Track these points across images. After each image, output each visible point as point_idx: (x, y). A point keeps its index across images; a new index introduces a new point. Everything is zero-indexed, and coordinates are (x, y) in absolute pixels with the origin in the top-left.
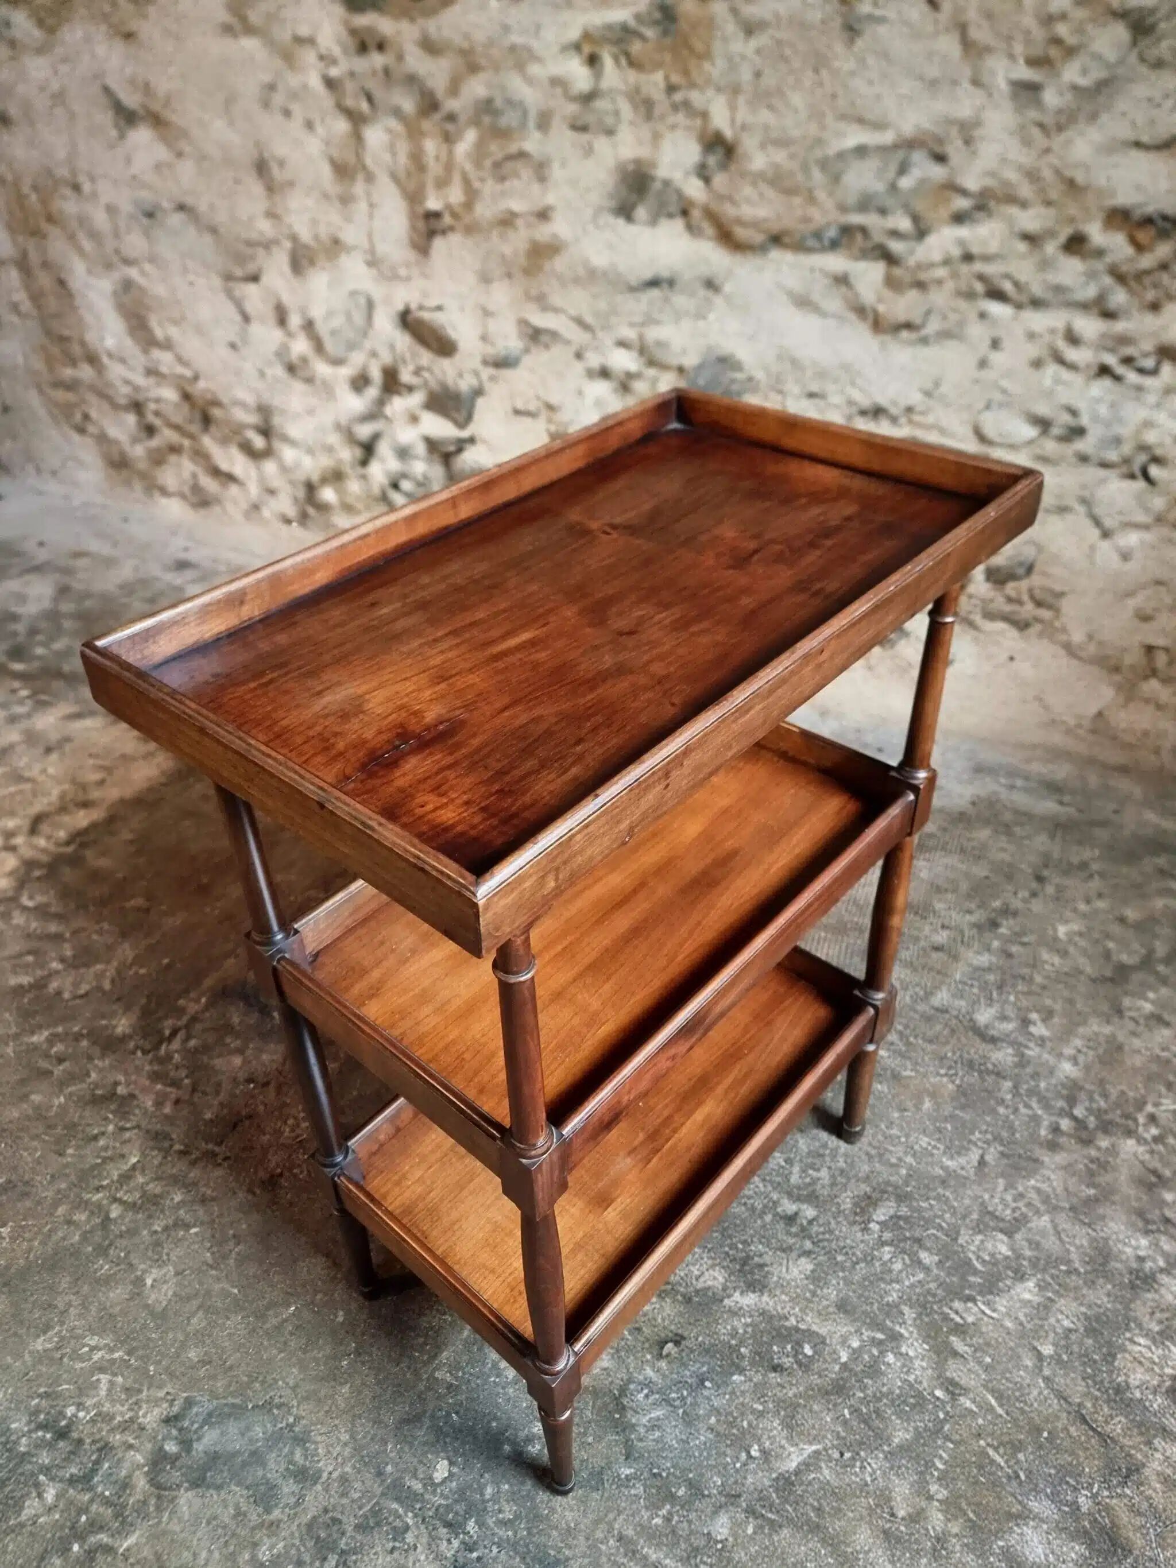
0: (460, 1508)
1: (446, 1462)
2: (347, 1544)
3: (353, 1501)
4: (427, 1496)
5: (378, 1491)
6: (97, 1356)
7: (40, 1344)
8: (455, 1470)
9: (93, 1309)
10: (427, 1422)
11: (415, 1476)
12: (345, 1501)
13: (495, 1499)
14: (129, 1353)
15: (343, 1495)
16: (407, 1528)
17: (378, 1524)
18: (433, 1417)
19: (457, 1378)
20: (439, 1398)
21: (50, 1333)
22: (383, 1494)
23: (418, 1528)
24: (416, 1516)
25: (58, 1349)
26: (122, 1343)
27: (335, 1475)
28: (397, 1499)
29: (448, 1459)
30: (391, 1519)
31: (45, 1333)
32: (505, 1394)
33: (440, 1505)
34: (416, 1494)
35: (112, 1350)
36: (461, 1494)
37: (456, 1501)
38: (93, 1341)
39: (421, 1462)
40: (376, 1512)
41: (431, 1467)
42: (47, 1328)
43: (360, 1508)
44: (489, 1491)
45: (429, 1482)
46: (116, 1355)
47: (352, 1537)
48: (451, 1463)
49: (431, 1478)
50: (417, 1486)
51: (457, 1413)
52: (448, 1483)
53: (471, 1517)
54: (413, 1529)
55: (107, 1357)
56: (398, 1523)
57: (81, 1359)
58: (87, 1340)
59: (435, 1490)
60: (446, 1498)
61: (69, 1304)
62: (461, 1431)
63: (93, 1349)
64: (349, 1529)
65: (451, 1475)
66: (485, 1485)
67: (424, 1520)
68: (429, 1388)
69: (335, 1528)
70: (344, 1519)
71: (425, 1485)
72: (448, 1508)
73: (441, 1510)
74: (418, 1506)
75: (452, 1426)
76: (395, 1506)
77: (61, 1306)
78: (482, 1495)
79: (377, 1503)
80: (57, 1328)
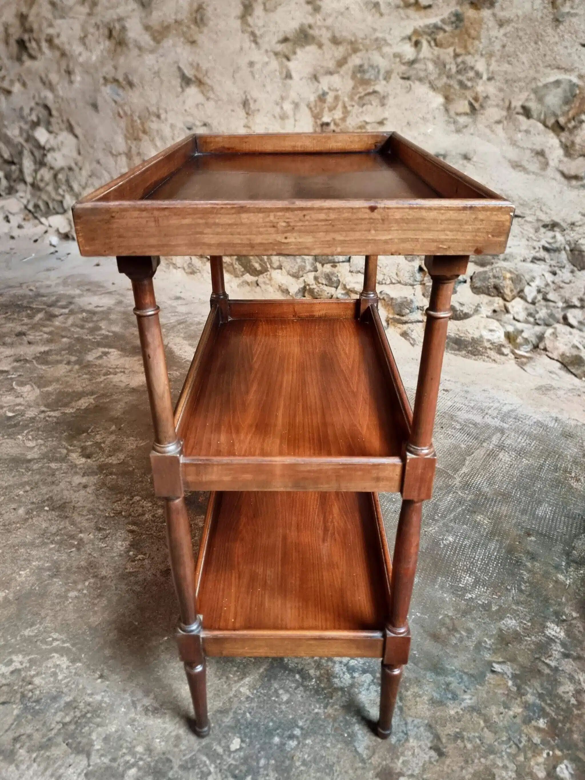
0: (244, 768)
1: (239, 740)
2: (173, 775)
3: (181, 751)
4: (225, 757)
5: (196, 747)
6: (55, 644)
7: (27, 632)
8: (244, 745)
9: (59, 618)
10: (231, 715)
11: (219, 743)
12: (176, 750)
13: (266, 767)
14: (73, 645)
15: (176, 746)
16: (210, 773)
17: (193, 767)
18: (235, 712)
19: (253, 694)
20: (241, 702)
21: (34, 628)
22: (199, 750)
23: (216, 773)
24: (216, 767)
25: (36, 636)
26: (70, 639)
27: (174, 734)
28: (207, 755)
29: (241, 738)
30: (201, 766)
31: (31, 626)
32: (280, 708)
33: (231, 764)
34: (218, 754)
35: (64, 642)
36: (245, 760)
37: (242, 764)
38: (55, 635)
39: (224, 736)
40: (193, 760)
41: (229, 741)
42: (32, 625)
43: (184, 755)
44: (262, 762)
45: (227, 748)
46: (65, 645)
47: (176, 772)
48: (242, 741)
49: (228, 747)
50: (220, 750)
51: (250, 713)
52: (238, 753)
53: (249, 775)
54: (213, 774)
55: (61, 645)
56: (205, 769)
57: (46, 643)
58: (52, 634)
59: (229, 756)
60: (236, 760)
61: (47, 615)
62: (250, 724)
63: (54, 640)
64: (176, 768)
65: (241, 748)
66: (261, 758)
67: (220, 770)
68: (235, 696)
69: (167, 765)
70: (173, 760)
71: (224, 751)
72: (236, 767)
73: (232, 767)
74: (218, 762)
75: (246, 720)
76: (204, 758)
77: (43, 615)
78: (258, 763)
79: (194, 755)
80: (38, 626)
